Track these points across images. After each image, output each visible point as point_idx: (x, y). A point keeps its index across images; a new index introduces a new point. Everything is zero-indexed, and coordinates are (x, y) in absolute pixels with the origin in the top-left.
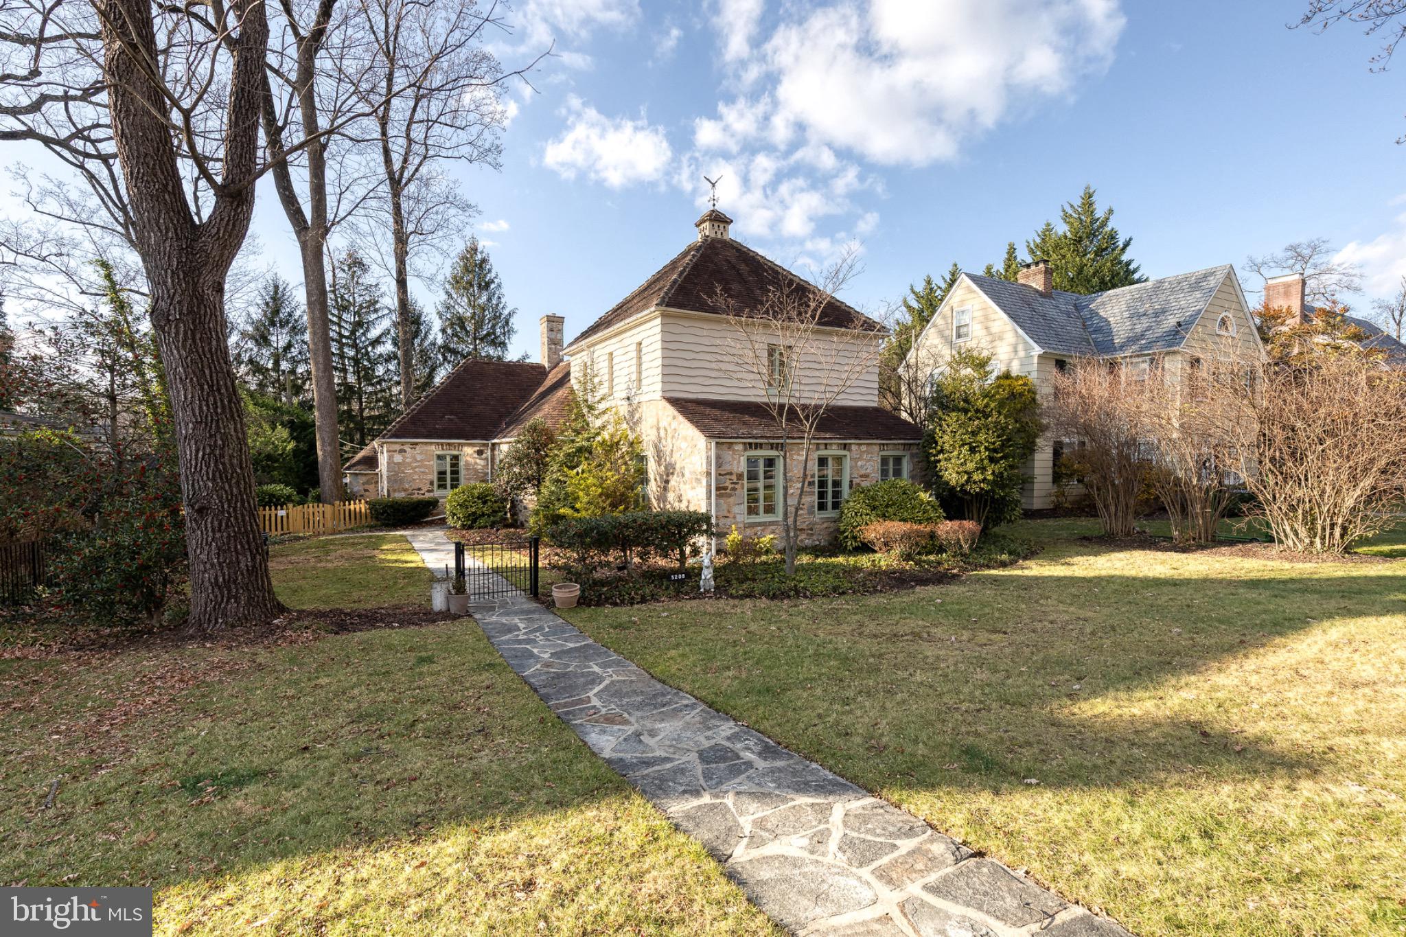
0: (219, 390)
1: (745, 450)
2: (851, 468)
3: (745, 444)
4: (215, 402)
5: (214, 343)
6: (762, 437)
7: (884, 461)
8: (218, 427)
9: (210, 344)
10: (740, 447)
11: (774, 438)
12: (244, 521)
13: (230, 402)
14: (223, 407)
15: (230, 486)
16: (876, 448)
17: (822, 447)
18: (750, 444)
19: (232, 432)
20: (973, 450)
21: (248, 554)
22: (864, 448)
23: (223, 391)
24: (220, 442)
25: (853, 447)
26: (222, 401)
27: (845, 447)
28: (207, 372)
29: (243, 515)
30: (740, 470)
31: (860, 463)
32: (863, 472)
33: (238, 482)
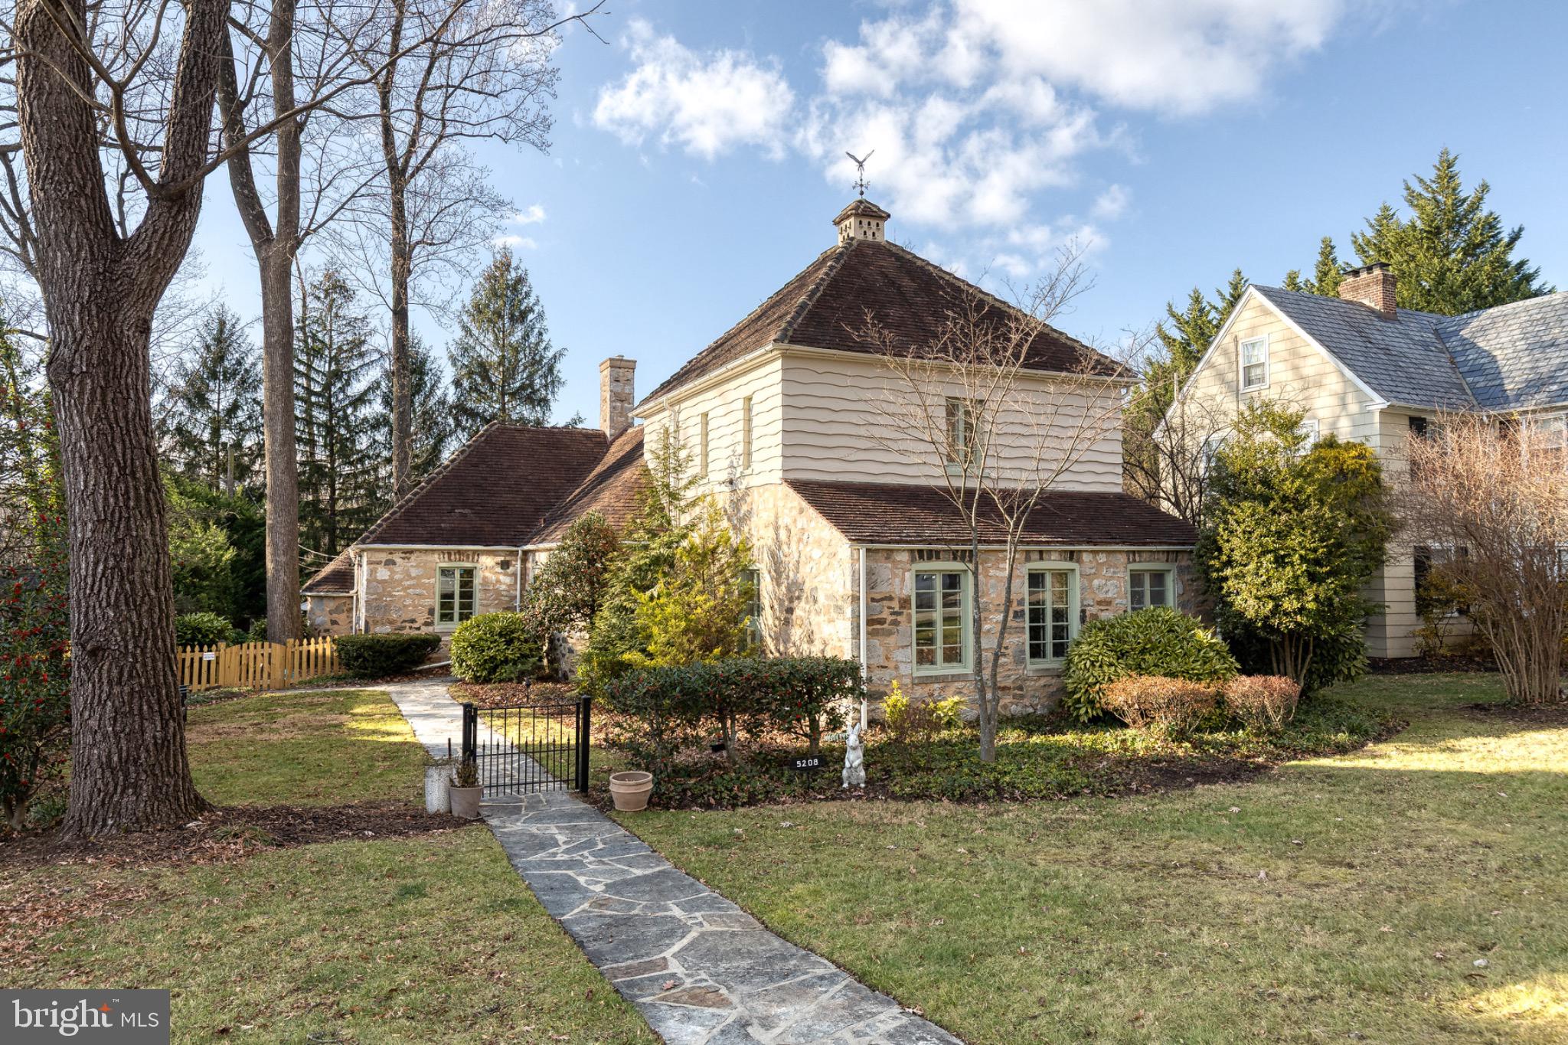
0: (133, 473)
1: (913, 560)
2: (1082, 589)
3: (912, 551)
4: (127, 492)
5: (132, 405)
6: (938, 541)
7: (1136, 579)
8: (128, 528)
9: (126, 407)
10: (904, 557)
11: (957, 542)
12: (154, 668)
13: (147, 491)
14: (138, 499)
15: (139, 616)
16: (1122, 558)
17: (1036, 556)
18: (920, 552)
19: (148, 537)
20: (1280, 562)
21: (158, 718)
22: (1102, 558)
23: (139, 475)
24: (129, 550)
25: (1085, 557)
26: (136, 489)
27: (1072, 556)
28: (119, 447)
29: (154, 660)
30: (905, 592)
31: (1096, 582)
32: (1101, 596)
33: (150, 610)
